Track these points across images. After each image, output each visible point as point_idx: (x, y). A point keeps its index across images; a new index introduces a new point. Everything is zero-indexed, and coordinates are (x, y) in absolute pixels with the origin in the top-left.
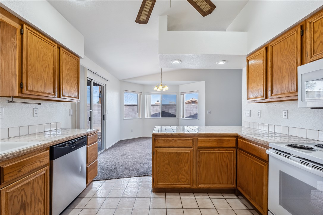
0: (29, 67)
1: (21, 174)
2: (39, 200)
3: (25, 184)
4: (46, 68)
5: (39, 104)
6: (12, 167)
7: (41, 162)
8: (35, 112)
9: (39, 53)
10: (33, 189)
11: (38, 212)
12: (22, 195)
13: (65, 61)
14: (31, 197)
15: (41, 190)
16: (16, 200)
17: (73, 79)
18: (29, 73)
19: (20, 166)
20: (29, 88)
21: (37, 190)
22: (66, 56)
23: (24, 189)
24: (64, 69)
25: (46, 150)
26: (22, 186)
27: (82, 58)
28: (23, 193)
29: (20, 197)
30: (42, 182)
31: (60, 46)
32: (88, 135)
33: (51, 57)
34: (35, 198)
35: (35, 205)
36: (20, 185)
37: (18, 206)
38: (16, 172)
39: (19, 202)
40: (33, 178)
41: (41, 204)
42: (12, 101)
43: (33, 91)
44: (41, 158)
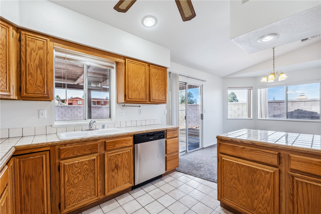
0: (129, 84)
1: (115, 148)
2: (126, 168)
3: (118, 154)
4: (140, 82)
5: (140, 106)
6: (110, 142)
7: (127, 143)
8: (140, 112)
9: (135, 74)
10: (122, 159)
11: (126, 174)
12: (116, 160)
13: (154, 74)
14: (121, 163)
15: (127, 161)
16: (112, 161)
17: (161, 86)
18: (130, 88)
19: (114, 143)
20: (129, 97)
21: (125, 161)
22: (155, 70)
23: (116, 157)
24: (153, 80)
25: (131, 137)
26: (116, 155)
27: (169, 68)
28: (116, 159)
29: (114, 161)
30: (128, 157)
31: (149, 64)
32: (166, 131)
33: (143, 74)
34: (124, 165)
35: (124, 169)
36: (114, 154)
37: (114, 166)
38: (112, 146)
39: (114, 163)
40: (122, 152)
41: (127, 170)
42: (124, 106)
43: (132, 99)
44: (127, 141)
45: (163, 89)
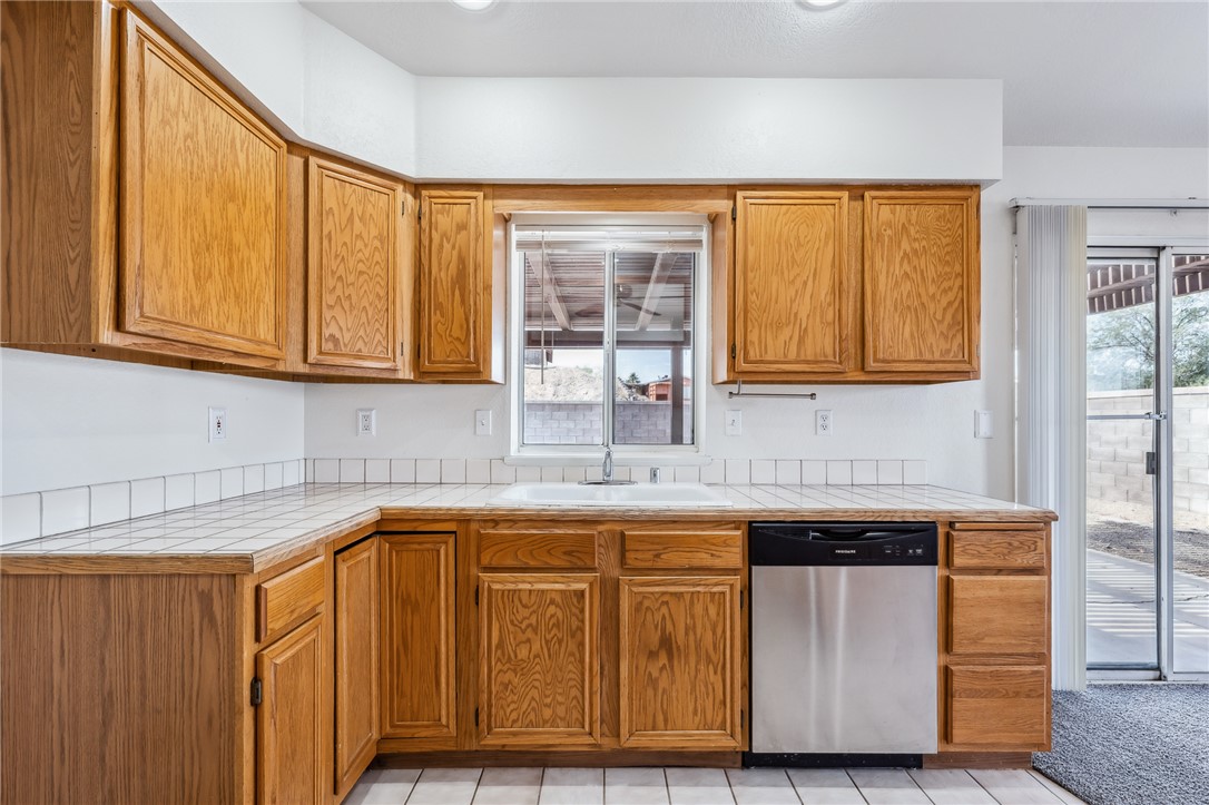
1: (660, 564)
2: (709, 661)
3: (671, 594)
4: (805, 283)
5: (813, 396)
6: (640, 539)
7: (712, 555)
8: (820, 422)
9: (783, 248)
10: (693, 617)
11: (706, 686)
12: (664, 618)
13: (889, 232)
14: (687, 634)
15: (714, 633)
16: (649, 615)
17: (932, 289)
19: (658, 544)
21: (704, 626)
22: (893, 212)
23: (667, 603)
24: (880, 265)
25: (737, 528)
26: (664, 593)
28: (664, 610)
29: (658, 617)
30: (718, 614)
31: (858, 190)
32: (951, 524)
33: (826, 243)
34: (698, 647)
35: (698, 663)
36: (657, 589)
37: (655, 638)
38: (649, 555)
39: (656, 627)
40: (692, 589)
41: (715, 673)
42: (738, 394)
44: (714, 545)
45: (950, 304)
